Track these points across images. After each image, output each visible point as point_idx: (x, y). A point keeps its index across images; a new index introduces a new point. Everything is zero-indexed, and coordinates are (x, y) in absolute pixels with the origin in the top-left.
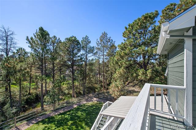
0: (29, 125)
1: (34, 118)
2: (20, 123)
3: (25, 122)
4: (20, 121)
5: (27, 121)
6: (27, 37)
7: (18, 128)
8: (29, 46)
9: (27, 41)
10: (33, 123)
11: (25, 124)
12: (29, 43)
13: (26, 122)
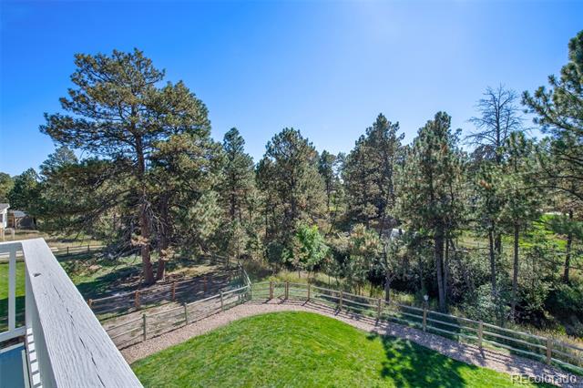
0: (509, 369)
1: (537, 359)
2: (493, 345)
3: (505, 351)
4: (499, 340)
5: (513, 353)
6: (526, 94)
7: (483, 354)
8: (535, 121)
9: (526, 107)
10: (522, 371)
11: (504, 358)
12: (532, 111)
13: (507, 354)
